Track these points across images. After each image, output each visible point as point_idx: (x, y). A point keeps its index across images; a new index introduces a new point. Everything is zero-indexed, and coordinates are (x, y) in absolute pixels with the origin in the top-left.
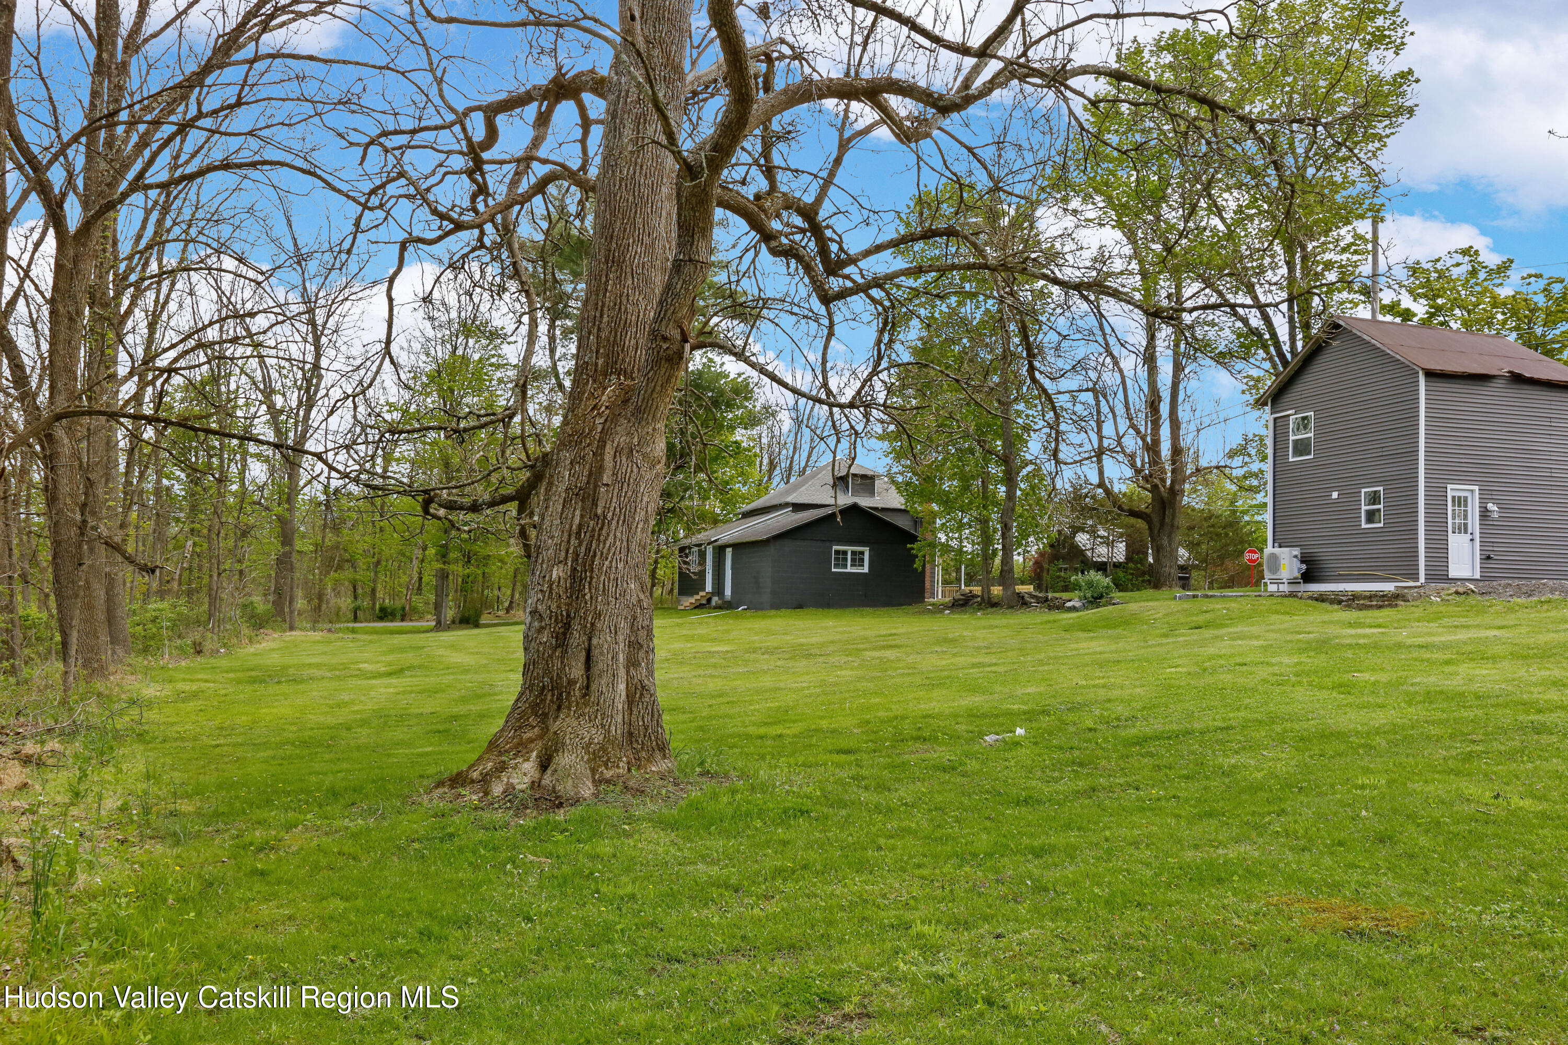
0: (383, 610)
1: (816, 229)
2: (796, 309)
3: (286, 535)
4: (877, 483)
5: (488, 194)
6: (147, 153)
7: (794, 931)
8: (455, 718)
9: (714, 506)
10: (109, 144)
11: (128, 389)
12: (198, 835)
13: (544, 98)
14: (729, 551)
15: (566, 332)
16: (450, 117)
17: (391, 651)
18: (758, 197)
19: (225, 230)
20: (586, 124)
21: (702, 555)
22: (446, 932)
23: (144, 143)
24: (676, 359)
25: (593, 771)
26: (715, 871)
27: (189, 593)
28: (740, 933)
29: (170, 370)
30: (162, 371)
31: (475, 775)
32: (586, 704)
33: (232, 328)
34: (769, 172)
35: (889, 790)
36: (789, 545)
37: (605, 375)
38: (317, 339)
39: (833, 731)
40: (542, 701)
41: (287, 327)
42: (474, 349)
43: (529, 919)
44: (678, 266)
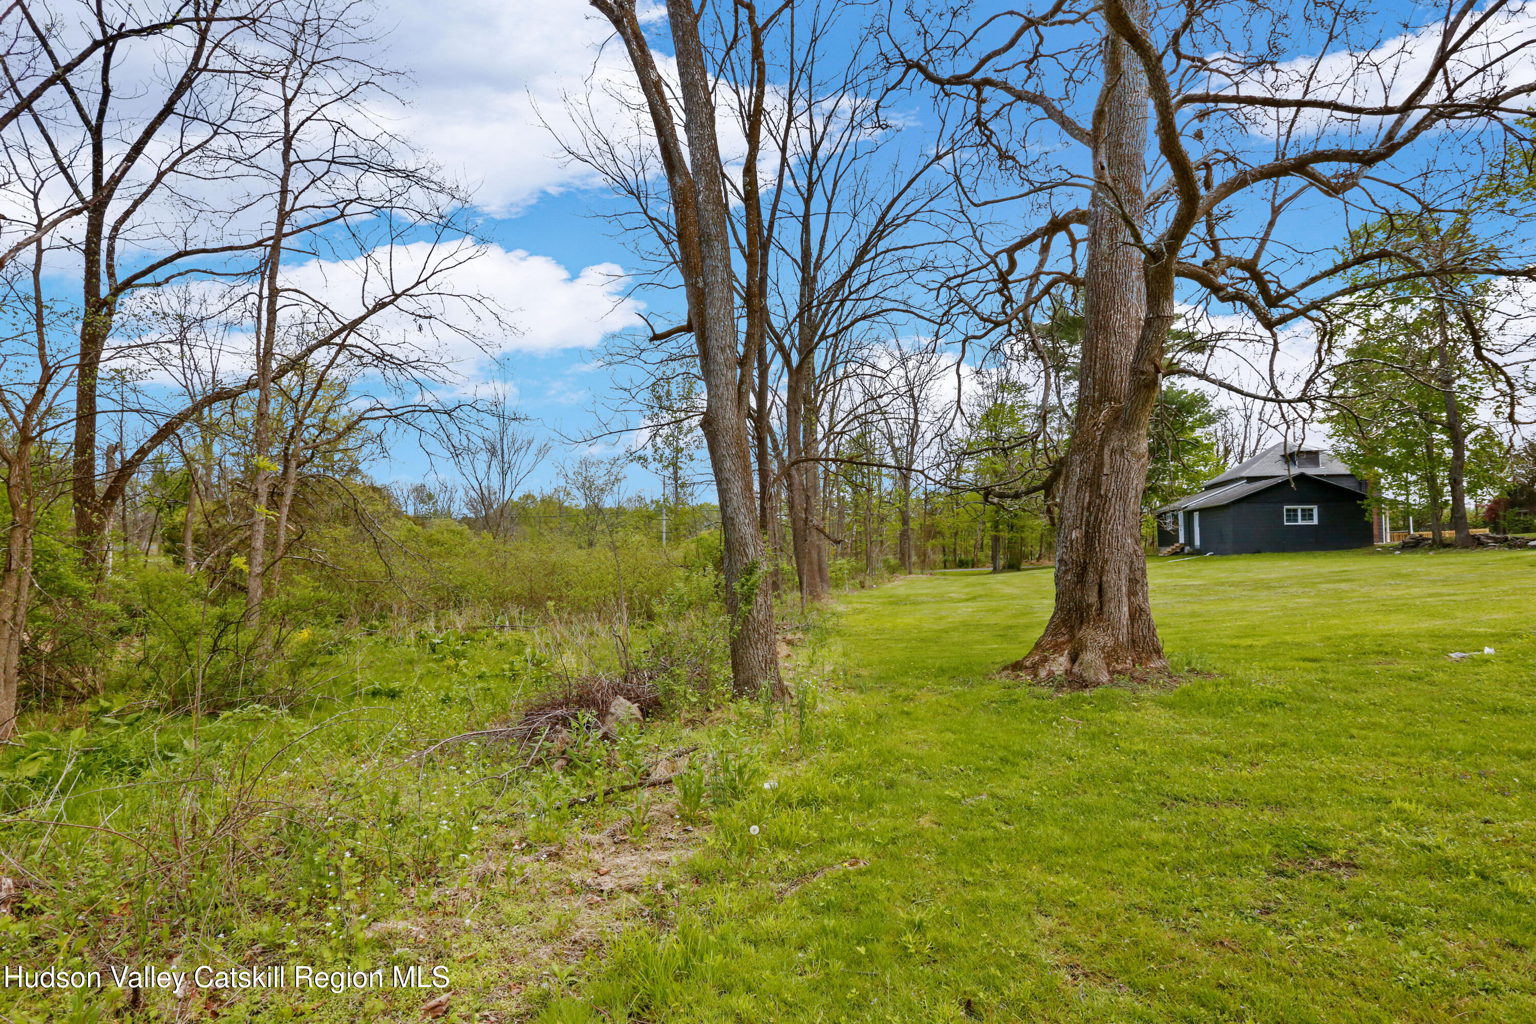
0: (961, 561)
1: (1257, 277)
2: (1243, 337)
3: (905, 520)
4: (1321, 457)
5: (1012, 302)
6: (826, 320)
7: (1279, 792)
8: (1010, 627)
9: (1182, 483)
10: (809, 319)
11: (822, 446)
12: (871, 689)
13: (1045, 234)
14: (1196, 515)
15: (1067, 379)
16: (986, 260)
17: (967, 586)
18: (1206, 263)
19: (866, 352)
20: (1074, 243)
21: (1176, 517)
22: (1017, 760)
23: (825, 314)
24: (1153, 384)
25: (1108, 665)
26: (1207, 740)
27: (856, 555)
28: (1232, 788)
29: (842, 433)
30: (838, 433)
31: (1028, 664)
32: (1101, 620)
33: (871, 405)
34: (1214, 245)
35: (1356, 692)
36: (1245, 507)
37: (1100, 402)
38: (915, 404)
39: (1297, 644)
40: (1070, 618)
41: (899, 401)
42: (1009, 399)
43: (1071, 759)
44: (1148, 322)
